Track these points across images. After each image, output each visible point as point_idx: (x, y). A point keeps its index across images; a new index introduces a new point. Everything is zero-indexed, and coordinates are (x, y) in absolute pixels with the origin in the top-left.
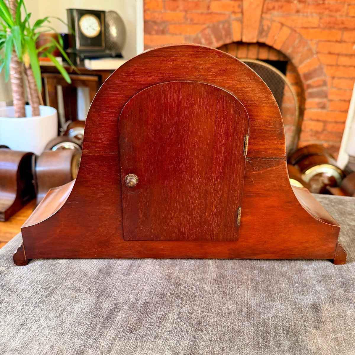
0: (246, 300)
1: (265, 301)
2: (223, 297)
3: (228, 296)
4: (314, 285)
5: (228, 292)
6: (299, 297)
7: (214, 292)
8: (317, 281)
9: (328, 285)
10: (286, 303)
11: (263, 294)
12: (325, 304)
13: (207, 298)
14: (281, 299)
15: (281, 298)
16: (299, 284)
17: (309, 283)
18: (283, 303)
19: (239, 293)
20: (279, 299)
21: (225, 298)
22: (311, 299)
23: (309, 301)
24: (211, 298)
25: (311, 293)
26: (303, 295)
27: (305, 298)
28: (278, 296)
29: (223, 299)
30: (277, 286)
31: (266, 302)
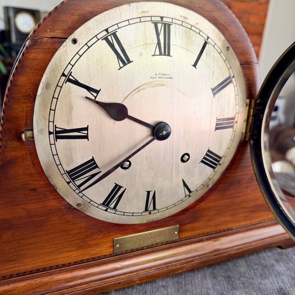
0: (206, 291)
1: (226, 290)
2: (178, 290)
3: (184, 287)
4: (273, 265)
5: (183, 283)
6: (262, 282)
7: (167, 284)
8: (275, 260)
9: (288, 263)
10: (250, 290)
11: (223, 281)
12: (291, 287)
13: (160, 292)
14: (244, 286)
15: (244, 284)
16: (258, 265)
17: (268, 263)
18: (247, 290)
19: (196, 282)
20: (241, 286)
21: (181, 291)
22: (276, 282)
23: (273, 285)
24: (165, 292)
25: (273, 275)
26: (265, 278)
27: (269, 282)
28: (239, 283)
29: (179, 292)
30: (236, 269)
31: (229, 291)
